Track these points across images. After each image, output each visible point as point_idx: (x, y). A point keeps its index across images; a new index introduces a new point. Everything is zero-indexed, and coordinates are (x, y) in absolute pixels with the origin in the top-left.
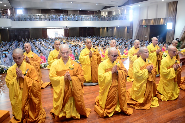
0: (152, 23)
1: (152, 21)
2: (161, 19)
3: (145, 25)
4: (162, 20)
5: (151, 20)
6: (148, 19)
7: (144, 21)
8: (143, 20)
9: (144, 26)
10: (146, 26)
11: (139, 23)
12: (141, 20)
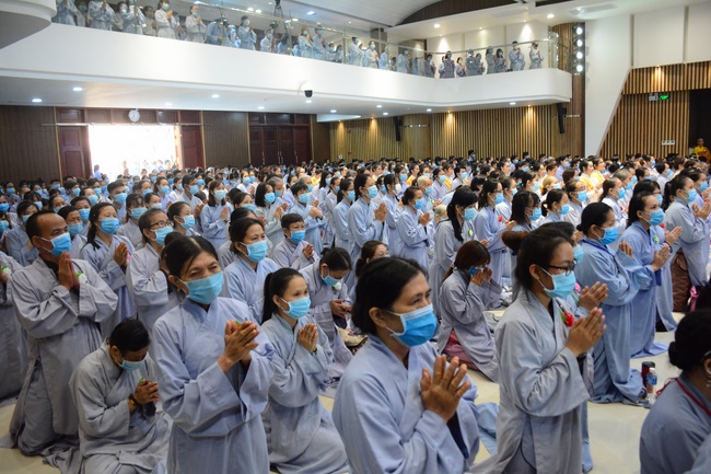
3: (660, 94)
5: (705, 65)
6: (686, 63)
7: (658, 73)
8: (651, 70)
9: (652, 98)
10: (665, 97)
11: (626, 85)
12: (641, 70)
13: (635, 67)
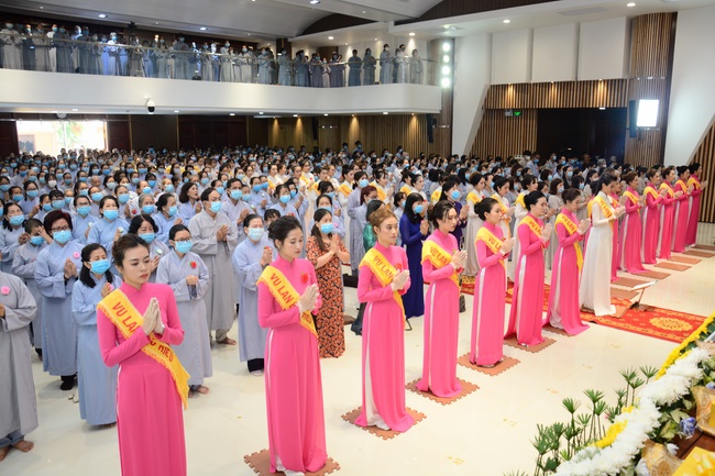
0: (553, 99)
1: (554, 91)
2: (596, 83)
3: (514, 110)
4: (601, 89)
5: (547, 85)
6: (532, 82)
7: (511, 91)
8: (505, 87)
9: (507, 114)
10: (518, 114)
11: (486, 100)
12: (498, 86)
13: (493, 84)
